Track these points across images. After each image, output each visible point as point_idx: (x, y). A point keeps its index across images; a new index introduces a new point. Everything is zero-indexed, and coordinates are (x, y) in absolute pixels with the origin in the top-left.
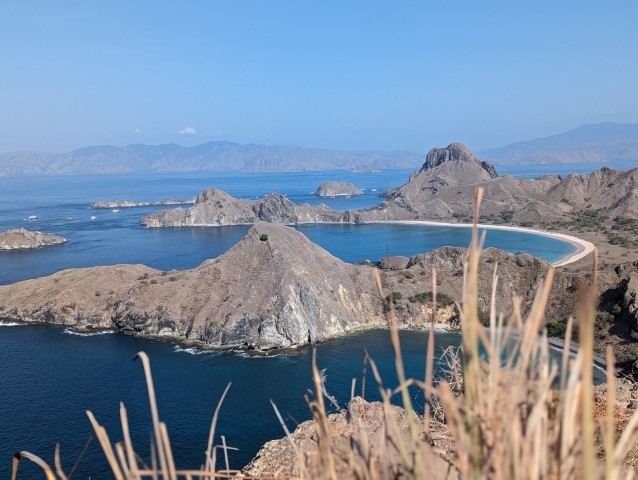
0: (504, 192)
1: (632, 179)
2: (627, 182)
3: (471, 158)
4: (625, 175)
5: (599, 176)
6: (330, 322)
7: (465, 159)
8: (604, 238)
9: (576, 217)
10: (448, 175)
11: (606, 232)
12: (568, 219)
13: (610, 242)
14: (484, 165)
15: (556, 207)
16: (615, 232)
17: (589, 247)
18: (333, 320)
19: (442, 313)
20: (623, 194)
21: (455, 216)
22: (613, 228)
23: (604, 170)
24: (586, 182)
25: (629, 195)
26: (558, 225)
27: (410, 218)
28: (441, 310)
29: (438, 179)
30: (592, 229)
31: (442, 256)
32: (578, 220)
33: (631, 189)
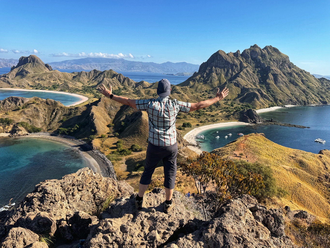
0: (55, 77)
1: (104, 74)
2: (102, 76)
3: (41, 63)
4: (102, 73)
5: (93, 73)
7: (37, 62)
9: (83, 88)
10: (29, 68)
11: (94, 94)
12: (80, 89)
13: (94, 97)
14: (47, 66)
15: (76, 84)
16: (97, 94)
20: (101, 79)
21: (32, 87)
22: (97, 92)
23: (95, 71)
24: (88, 75)
25: (103, 80)
26: (76, 90)
27: (9, 87)
28: (7, 127)
29: (25, 70)
30: (89, 92)
31: (9, 101)
32: (84, 89)
33: (104, 78)
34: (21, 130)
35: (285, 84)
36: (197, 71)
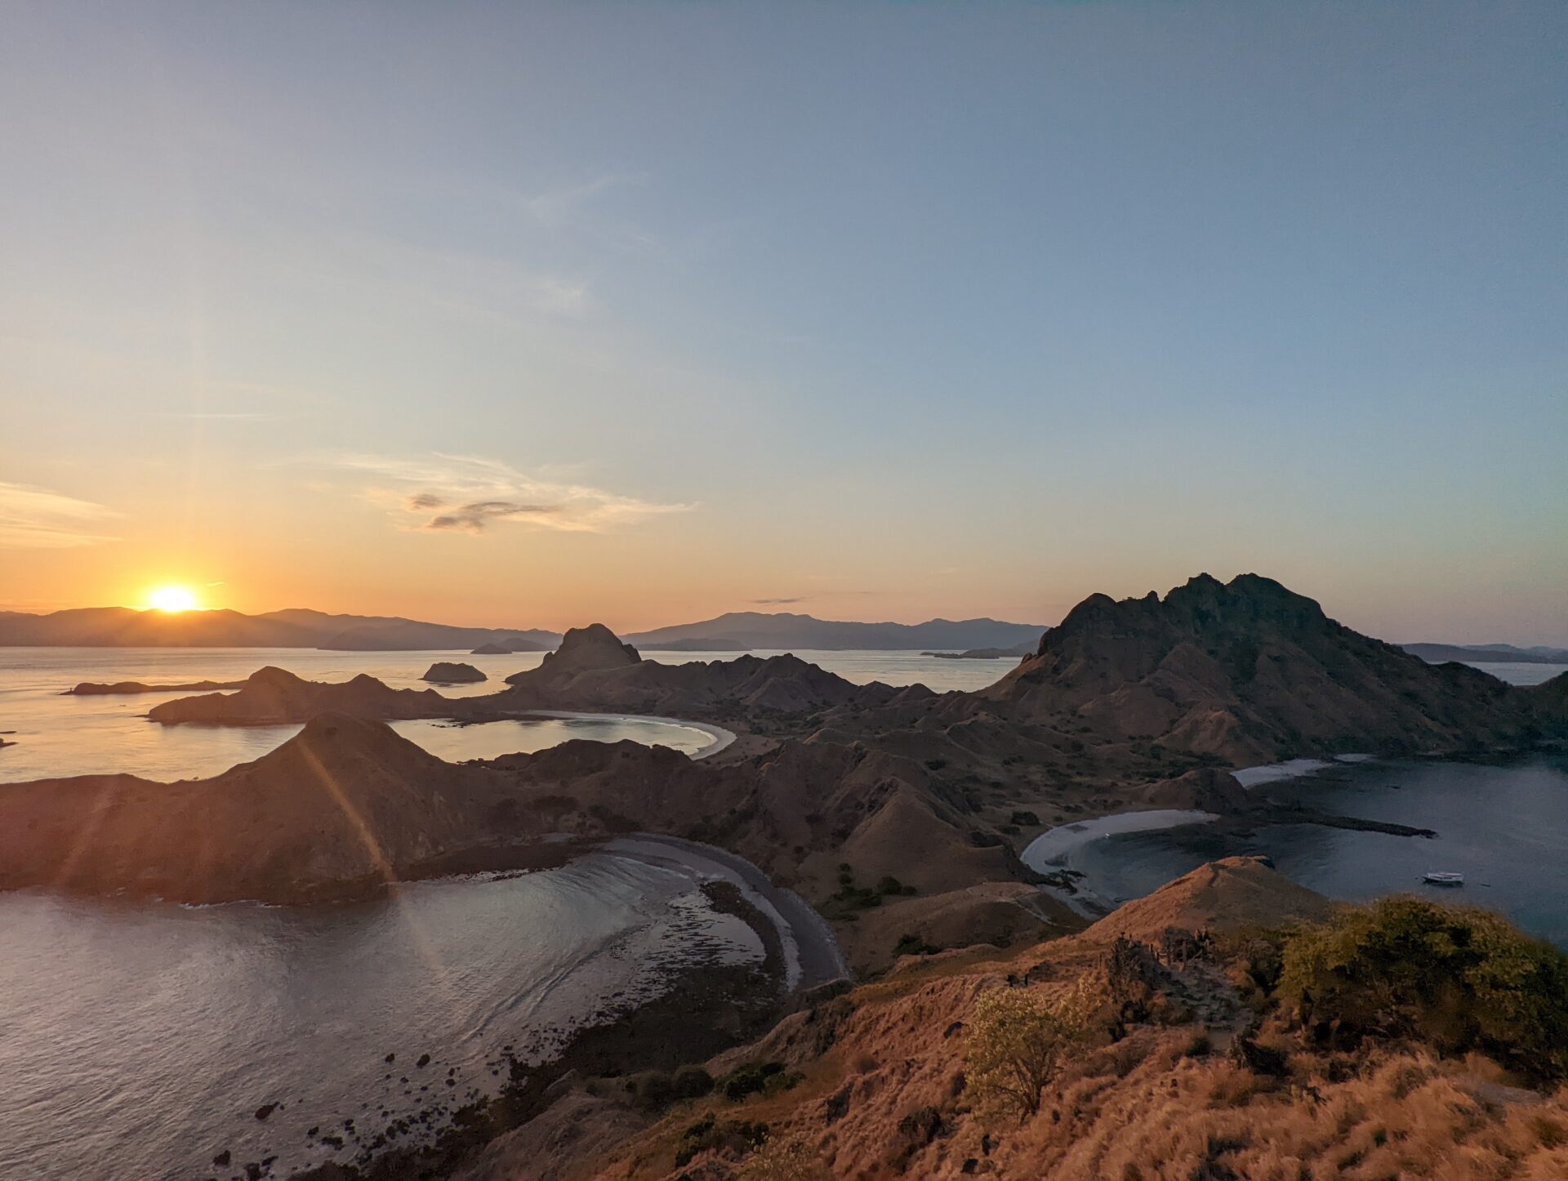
3: (615, 641)
6: (416, 843)
8: (744, 727)
11: (748, 722)
13: (752, 732)
16: (756, 721)
17: (730, 738)
18: (420, 839)
19: (567, 820)
22: (754, 717)
28: (564, 817)
30: (734, 719)
34: (596, 828)
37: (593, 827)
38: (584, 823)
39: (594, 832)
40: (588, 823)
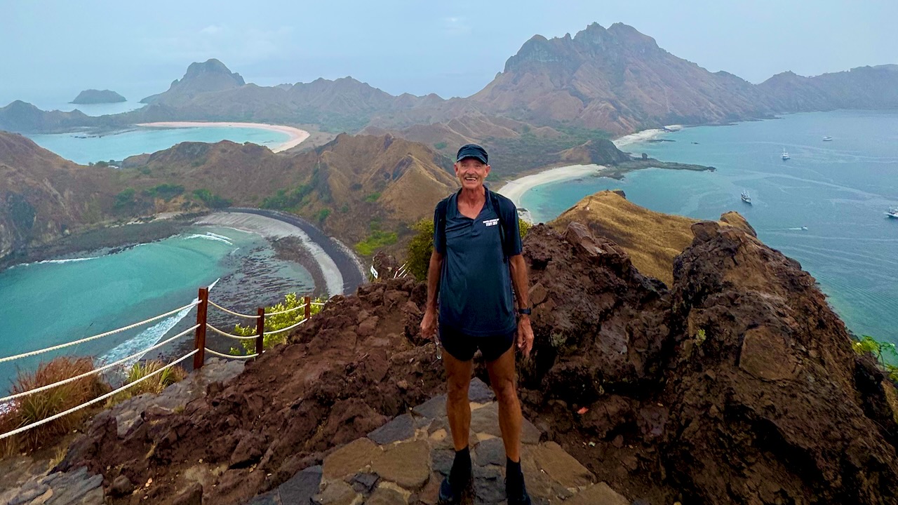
6: (46, 230)
7: (220, 71)
8: (315, 128)
9: (300, 114)
11: (318, 124)
13: (320, 131)
17: (305, 135)
19: (175, 202)
28: (173, 200)
30: (310, 122)
34: (197, 206)
35: (656, 86)
36: (502, 72)
37: (195, 205)
38: (189, 203)
39: (196, 210)
40: (192, 203)
